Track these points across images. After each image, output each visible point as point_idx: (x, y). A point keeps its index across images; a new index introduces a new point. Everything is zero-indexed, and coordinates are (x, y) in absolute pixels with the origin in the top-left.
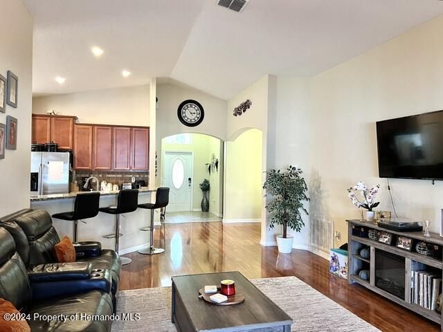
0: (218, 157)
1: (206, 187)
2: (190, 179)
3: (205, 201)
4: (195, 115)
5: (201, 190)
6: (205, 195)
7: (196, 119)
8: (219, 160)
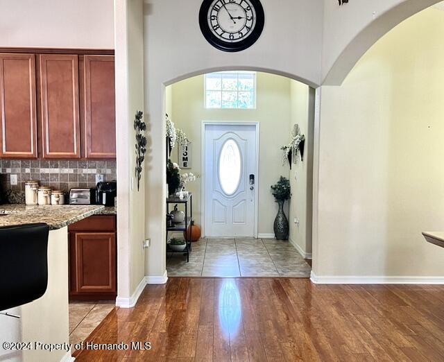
0: (304, 131)
1: (282, 193)
2: (252, 177)
3: (280, 219)
4: (243, 21)
5: (273, 198)
6: (281, 207)
7: (244, 31)
8: (306, 138)
